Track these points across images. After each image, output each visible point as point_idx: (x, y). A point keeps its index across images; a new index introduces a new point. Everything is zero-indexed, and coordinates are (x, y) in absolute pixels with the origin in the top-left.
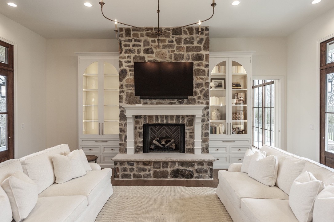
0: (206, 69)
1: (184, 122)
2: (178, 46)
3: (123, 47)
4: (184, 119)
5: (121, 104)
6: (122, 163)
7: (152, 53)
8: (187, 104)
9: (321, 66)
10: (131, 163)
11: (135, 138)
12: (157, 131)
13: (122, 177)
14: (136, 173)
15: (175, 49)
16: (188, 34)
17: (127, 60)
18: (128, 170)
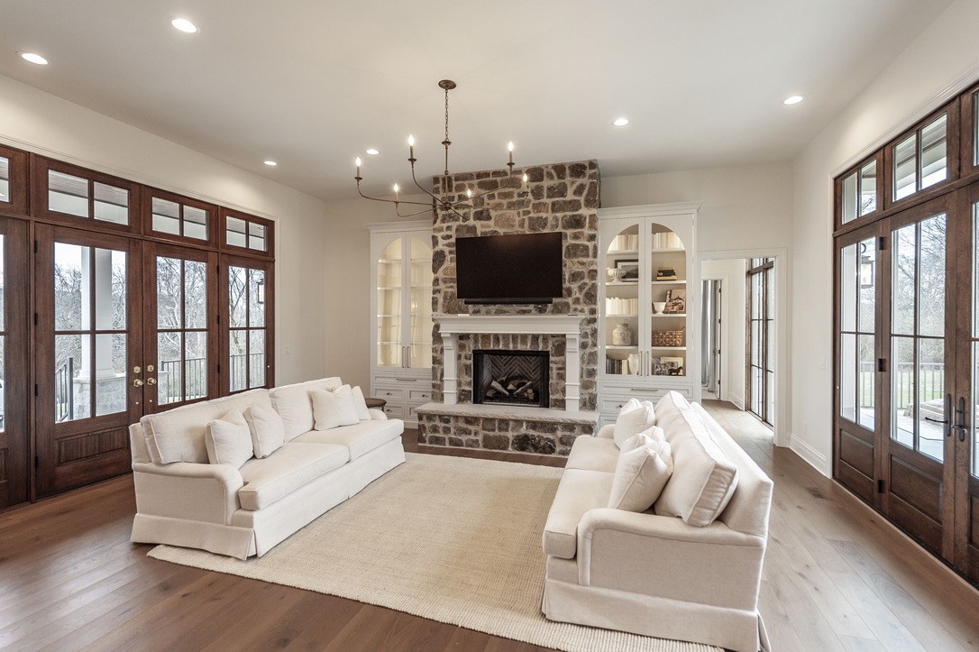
0: (591, 244)
1: (547, 347)
2: (537, 202)
3: (439, 211)
4: (547, 342)
5: (435, 313)
6: (430, 417)
7: (489, 218)
8: (553, 312)
9: (835, 229)
10: (445, 418)
11: (458, 376)
12: (505, 365)
13: (431, 443)
14: (453, 436)
15: (530, 209)
16: (556, 177)
17: (445, 233)
18: (441, 430)
